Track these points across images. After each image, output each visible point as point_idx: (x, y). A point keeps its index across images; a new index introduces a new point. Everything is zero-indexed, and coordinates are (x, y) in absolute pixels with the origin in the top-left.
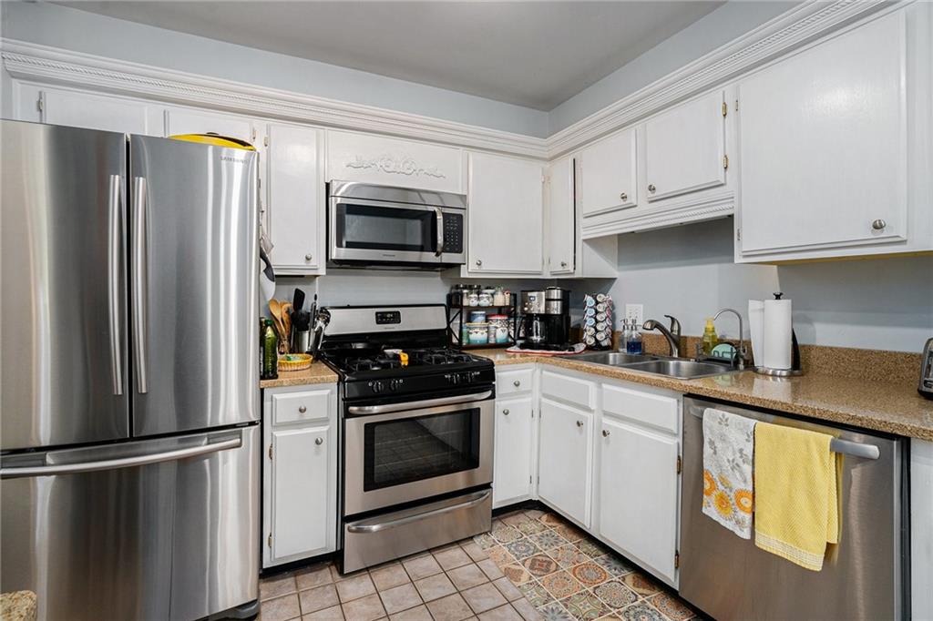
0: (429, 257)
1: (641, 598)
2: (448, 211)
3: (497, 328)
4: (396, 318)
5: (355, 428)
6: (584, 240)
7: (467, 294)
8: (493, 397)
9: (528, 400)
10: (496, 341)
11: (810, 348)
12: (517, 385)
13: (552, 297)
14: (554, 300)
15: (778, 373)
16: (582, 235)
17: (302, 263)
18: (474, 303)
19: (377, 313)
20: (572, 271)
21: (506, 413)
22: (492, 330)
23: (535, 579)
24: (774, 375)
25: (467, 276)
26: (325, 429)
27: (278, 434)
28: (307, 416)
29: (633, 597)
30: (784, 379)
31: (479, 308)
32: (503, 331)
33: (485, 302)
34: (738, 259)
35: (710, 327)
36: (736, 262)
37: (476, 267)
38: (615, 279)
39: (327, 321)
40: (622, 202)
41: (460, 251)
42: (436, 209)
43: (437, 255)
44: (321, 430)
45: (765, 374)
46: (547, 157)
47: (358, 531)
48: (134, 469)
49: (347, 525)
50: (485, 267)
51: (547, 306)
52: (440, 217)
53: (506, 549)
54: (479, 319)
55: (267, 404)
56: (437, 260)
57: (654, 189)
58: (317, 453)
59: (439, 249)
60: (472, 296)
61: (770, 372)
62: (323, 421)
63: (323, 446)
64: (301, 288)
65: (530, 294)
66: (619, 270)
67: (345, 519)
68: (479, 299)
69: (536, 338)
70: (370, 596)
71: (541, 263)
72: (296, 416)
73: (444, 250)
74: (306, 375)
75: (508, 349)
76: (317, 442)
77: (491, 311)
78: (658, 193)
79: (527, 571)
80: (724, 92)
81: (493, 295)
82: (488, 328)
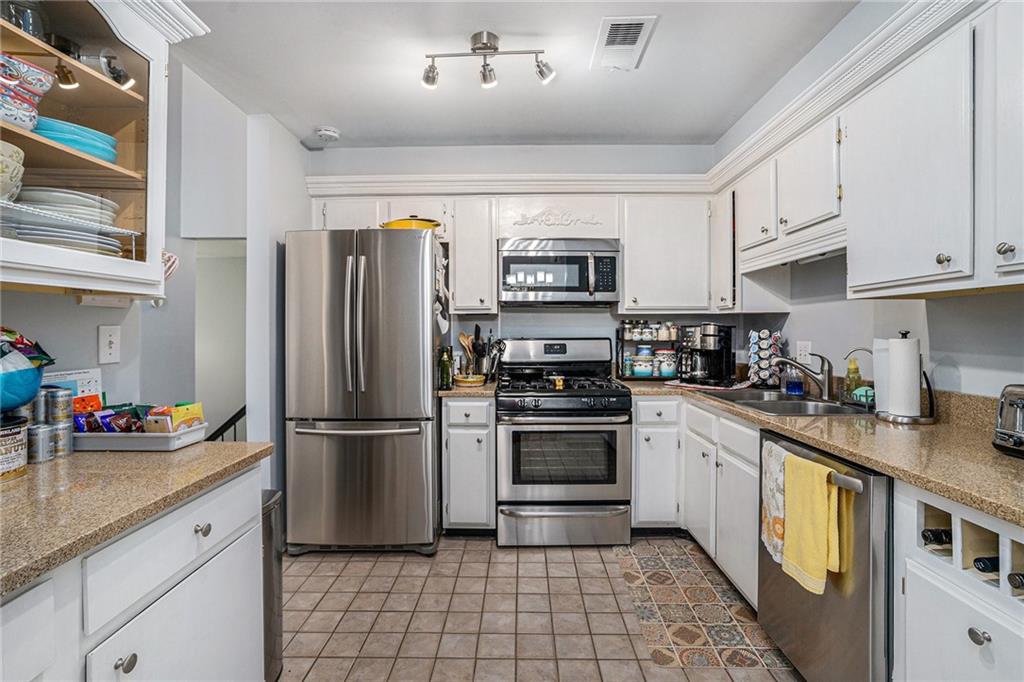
0: (584, 296)
1: (735, 622)
2: (597, 254)
3: (661, 362)
4: (563, 349)
5: (504, 433)
6: (743, 274)
7: (630, 329)
8: (630, 422)
9: (673, 430)
10: (660, 373)
11: (949, 395)
12: (659, 415)
13: (708, 333)
14: (710, 335)
15: (900, 419)
16: (741, 269)
17: (478, 304)
18: (636, 337)
19: (545, 345)
20: (731, 306)
21: (648, 440)
22: (656, 364)
23: (646, 585)
24: (895, 423)
25: (625, 312)
26: (485, 432)
27: (451, 431)
28: (471, 420)
29: (728, 620)
30: (906, 427)
31: (642, 342)
32: (669, 365)
33: (647, 337)
34: (850, 295)
35: (852, 367)
36: (848, 297)
37: (633, 304)
38: (788, 313)
39: (501, 351)
40: (763, 237)
41: (614, 290)
42: (589, 254)
43: (591, 294)
44: (482, 432)
45: (885, 420)
46: (711, 190)
47: (511, 514)
48: (371, 438)
49: (500, 508)
50: (642, 304)
51: (703, 341)
52: (591, 262)
53: (636, 561)
54: (645, 353)
55: (444, 408)
56: (591, 299)
57: (786, 222)
58: (480, 449)
59: (591, 289)
60: (636, 330)
61: (891, 419)
62: (485, 426)
63: (484, 443)
64: (478, 323)
65: (688, 330)
66: (792, 304)
67: (499, 503)
68: (641, 333)
69: (698, 373)
70: (512, 564)
71: (707, 298)
72: (463, 420)
73: (597, 289)
74: (481, 390)
75: (666, 383)
76: (479, 441)
77: (656, 346)
78: (790, 226)
79: (643, 578)
80: (839, 118)
81: (657, 329)
82: (652, 361)
